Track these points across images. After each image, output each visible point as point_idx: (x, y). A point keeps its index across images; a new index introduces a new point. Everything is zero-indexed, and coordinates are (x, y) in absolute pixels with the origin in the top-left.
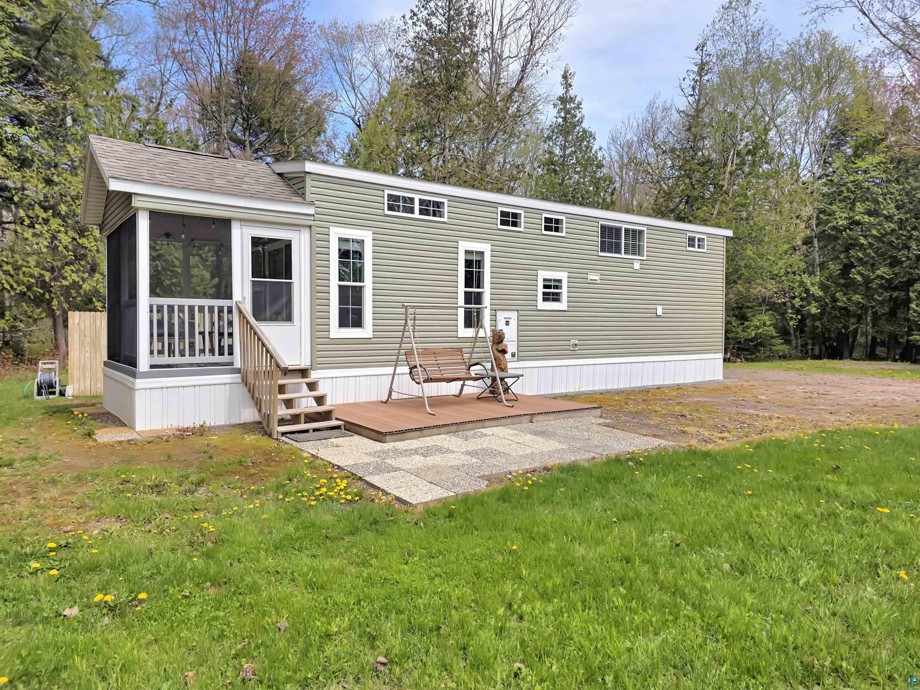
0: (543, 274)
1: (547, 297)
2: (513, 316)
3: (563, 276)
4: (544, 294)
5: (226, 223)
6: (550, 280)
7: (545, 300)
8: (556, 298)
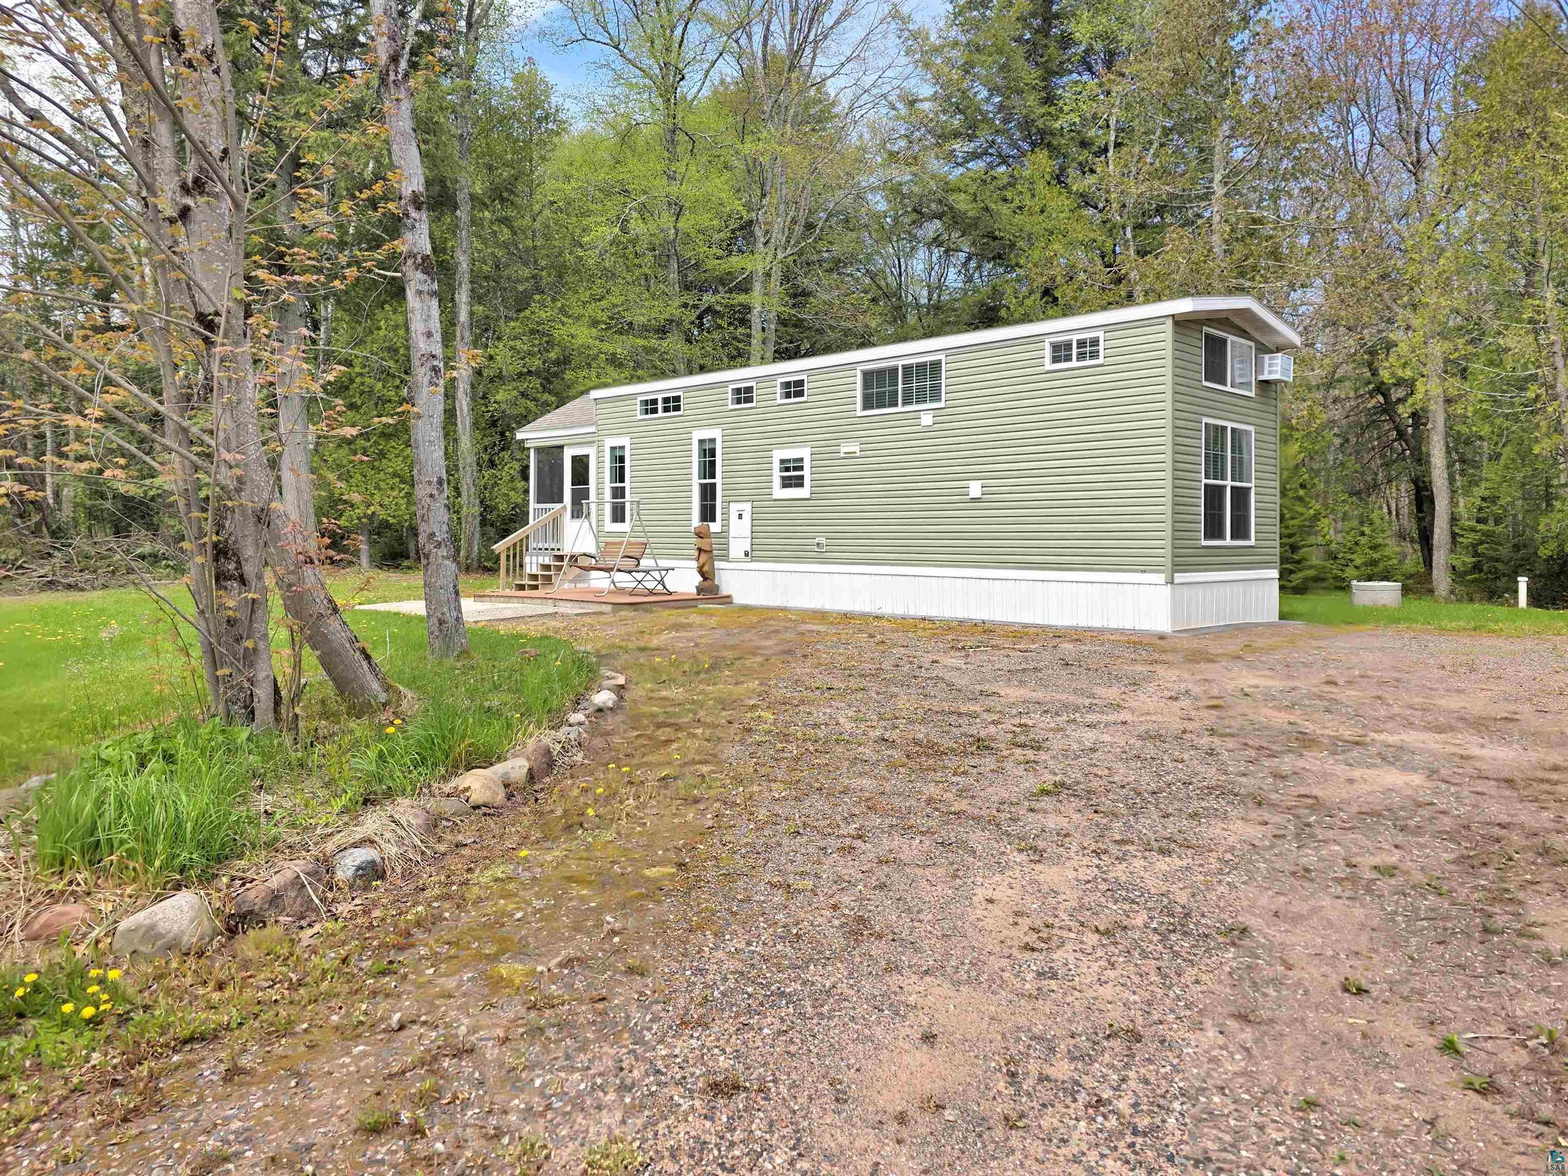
0: (779, 455)
1: (787, 483)
2: (747, 507)
3: (804, 453)
4: (783, 478)
5: (561, 447)
6: (789, 461)
7: (784, 486)
8: (798, 482)
